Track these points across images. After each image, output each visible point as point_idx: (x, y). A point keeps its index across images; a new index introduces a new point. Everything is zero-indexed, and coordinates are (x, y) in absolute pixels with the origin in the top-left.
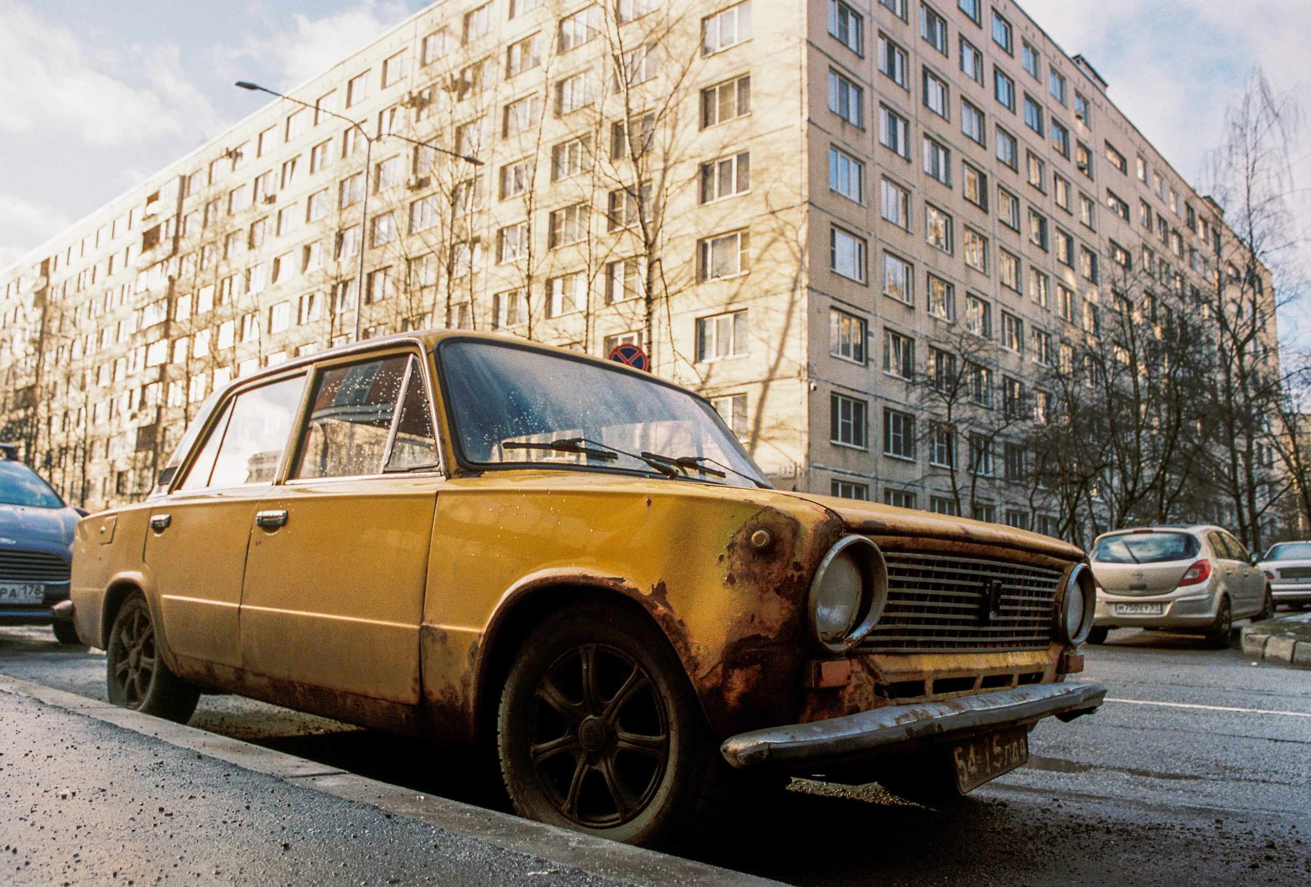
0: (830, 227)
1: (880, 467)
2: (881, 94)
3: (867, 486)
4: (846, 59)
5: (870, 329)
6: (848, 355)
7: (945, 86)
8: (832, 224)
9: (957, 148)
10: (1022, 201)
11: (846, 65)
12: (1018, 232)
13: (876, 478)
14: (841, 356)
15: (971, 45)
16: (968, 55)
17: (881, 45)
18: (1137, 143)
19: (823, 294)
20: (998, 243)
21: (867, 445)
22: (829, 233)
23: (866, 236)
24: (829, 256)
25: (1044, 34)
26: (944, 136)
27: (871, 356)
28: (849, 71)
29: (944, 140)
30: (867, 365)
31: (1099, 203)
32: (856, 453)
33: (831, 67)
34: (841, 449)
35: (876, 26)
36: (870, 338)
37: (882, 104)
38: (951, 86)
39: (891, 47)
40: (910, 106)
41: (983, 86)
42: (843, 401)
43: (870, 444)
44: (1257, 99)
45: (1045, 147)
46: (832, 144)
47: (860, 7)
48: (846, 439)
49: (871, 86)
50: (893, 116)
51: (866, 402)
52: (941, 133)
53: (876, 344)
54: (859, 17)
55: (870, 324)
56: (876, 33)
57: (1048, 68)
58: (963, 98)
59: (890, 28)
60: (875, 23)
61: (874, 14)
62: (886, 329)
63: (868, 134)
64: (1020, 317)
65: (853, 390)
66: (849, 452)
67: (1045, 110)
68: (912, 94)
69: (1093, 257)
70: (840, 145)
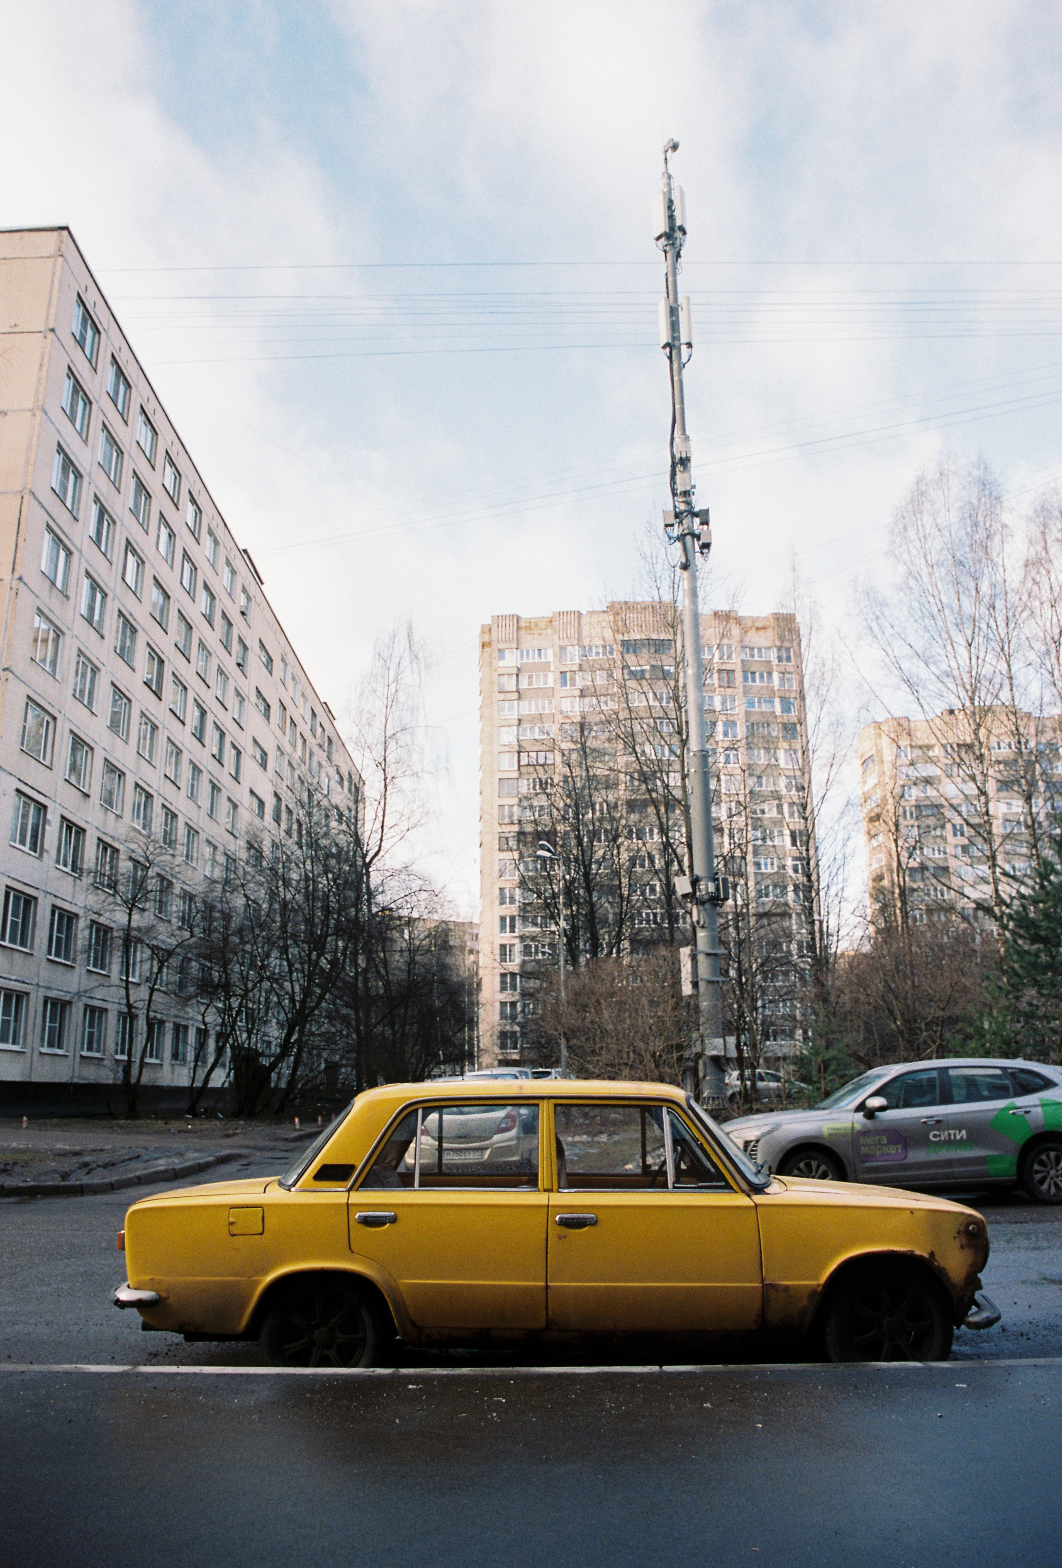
0: (25, 699)
1: (42, 973)
2: (87, 561)
3: (28, 994)
4: (63, 518)
5: (49, 817)
6: (24, 844)
7: (141, 562)
8: (28, 697)
9: (143, 630)
10: (190, 690)
11: (62, 525)
12: (183, 723)
13: (38, 985)
14: (17, 845)
15: (168, 525)
16: (164, 532)
17: (94, 509)
18: (282, 645)
19: (11, 774)
20: (166, 733)
21: (32, 948)
22: (24, 706)
23: (56, 714)
24: (21, 730)
25: (225, 525)
26: (135, 615)
27: (46, 847)
28: (64, 532)
29: (135, 620)
30: (41, 855)
31: (249, 701)
32: (22, 955)
33: (48, 526)
34: (9, 951)
35: (93, 489)
36: (47, 827)
37: (88, 574)
38: (147, 564)
39: (103, 512)
40: (108, 578)
41: (172, 568)
42: (15, 896)
43: (36, 947)
44: (403, 638)
45: (213, 638)
46: (39, 609)
47: (82, 465)
48: (13, 940)
49: (80, 552)
50: (95, 586)
51: (36, 899)
52: (133, 613)
53: (52, 833)
54: (78, 475)
55: (49, 811)
56: (92, 497)
57: (225, 559)
58: (155, 578)
59: (105, 494)
60: (92, 486)
61: (93, 476)
62: (63, 817)
63: (72, 601)
64: (176, 812)
65: (26, 884)
66: (16, 955)
67: (217, 601)
68: (114, 566)
69: (239, 753)
70: (46, 611)
